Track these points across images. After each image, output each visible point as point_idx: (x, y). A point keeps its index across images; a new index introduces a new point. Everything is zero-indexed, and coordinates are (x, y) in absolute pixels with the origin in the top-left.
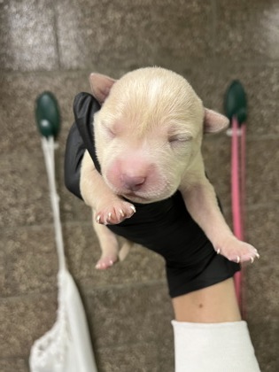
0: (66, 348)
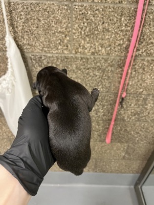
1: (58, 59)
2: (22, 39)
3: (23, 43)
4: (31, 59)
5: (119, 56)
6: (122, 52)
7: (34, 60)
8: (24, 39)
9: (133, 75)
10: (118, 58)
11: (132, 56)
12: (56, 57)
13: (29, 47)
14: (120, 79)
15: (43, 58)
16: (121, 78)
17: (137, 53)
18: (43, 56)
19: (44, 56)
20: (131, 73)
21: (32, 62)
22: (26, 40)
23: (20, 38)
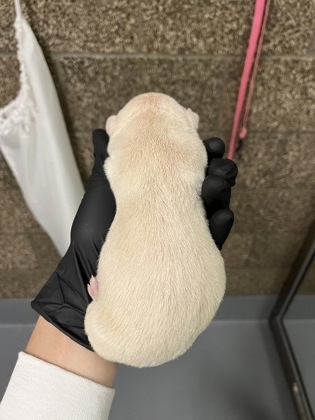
0: (33, 120)
1: (115, 64)
2: (45, 26)
3: (47, 34)
4: (64, 67)
5: (232, 55)
6: (236, 47)
7: (70, 68)
8: (48, 26)
9: (258, 94)
10: (229, 59)
11: (256, 54)
12: (112, 60)
13: (58, 41)
14: (233, 103)
15: (86, 64)
16: (236, 100)
17: (265, 48)
18: (86, 61)
19: (89, 59)
20: (255, 90)
21: (66, 72)
22: (52, 27)
23: (41, 23)
